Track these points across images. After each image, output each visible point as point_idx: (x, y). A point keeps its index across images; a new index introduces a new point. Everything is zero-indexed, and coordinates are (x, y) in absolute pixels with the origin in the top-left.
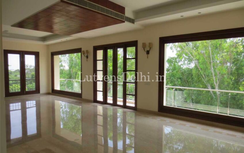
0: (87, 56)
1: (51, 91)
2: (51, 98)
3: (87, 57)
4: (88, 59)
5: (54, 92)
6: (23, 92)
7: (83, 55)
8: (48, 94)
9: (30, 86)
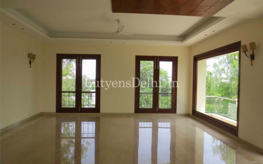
0: (251, 55)
1: (191, 113)
2: (191, 122)
3: (252, 57)
4: (253, 61)
5: (195, 115)
6: (155, 109)
7: (243, 54)
8: (187, 115)
9: (164, 103)
